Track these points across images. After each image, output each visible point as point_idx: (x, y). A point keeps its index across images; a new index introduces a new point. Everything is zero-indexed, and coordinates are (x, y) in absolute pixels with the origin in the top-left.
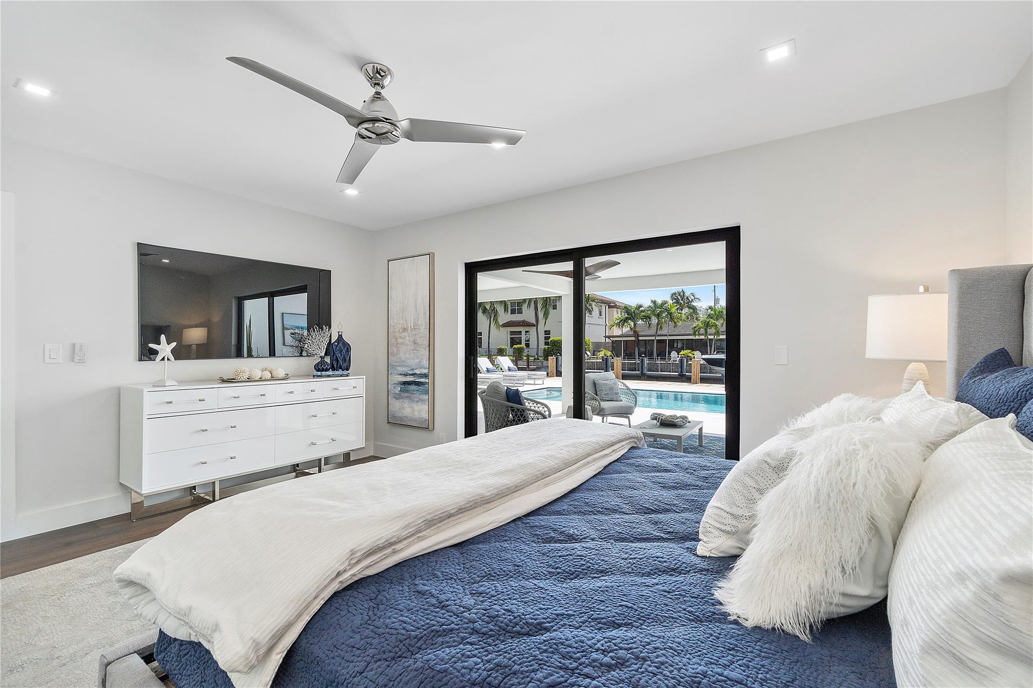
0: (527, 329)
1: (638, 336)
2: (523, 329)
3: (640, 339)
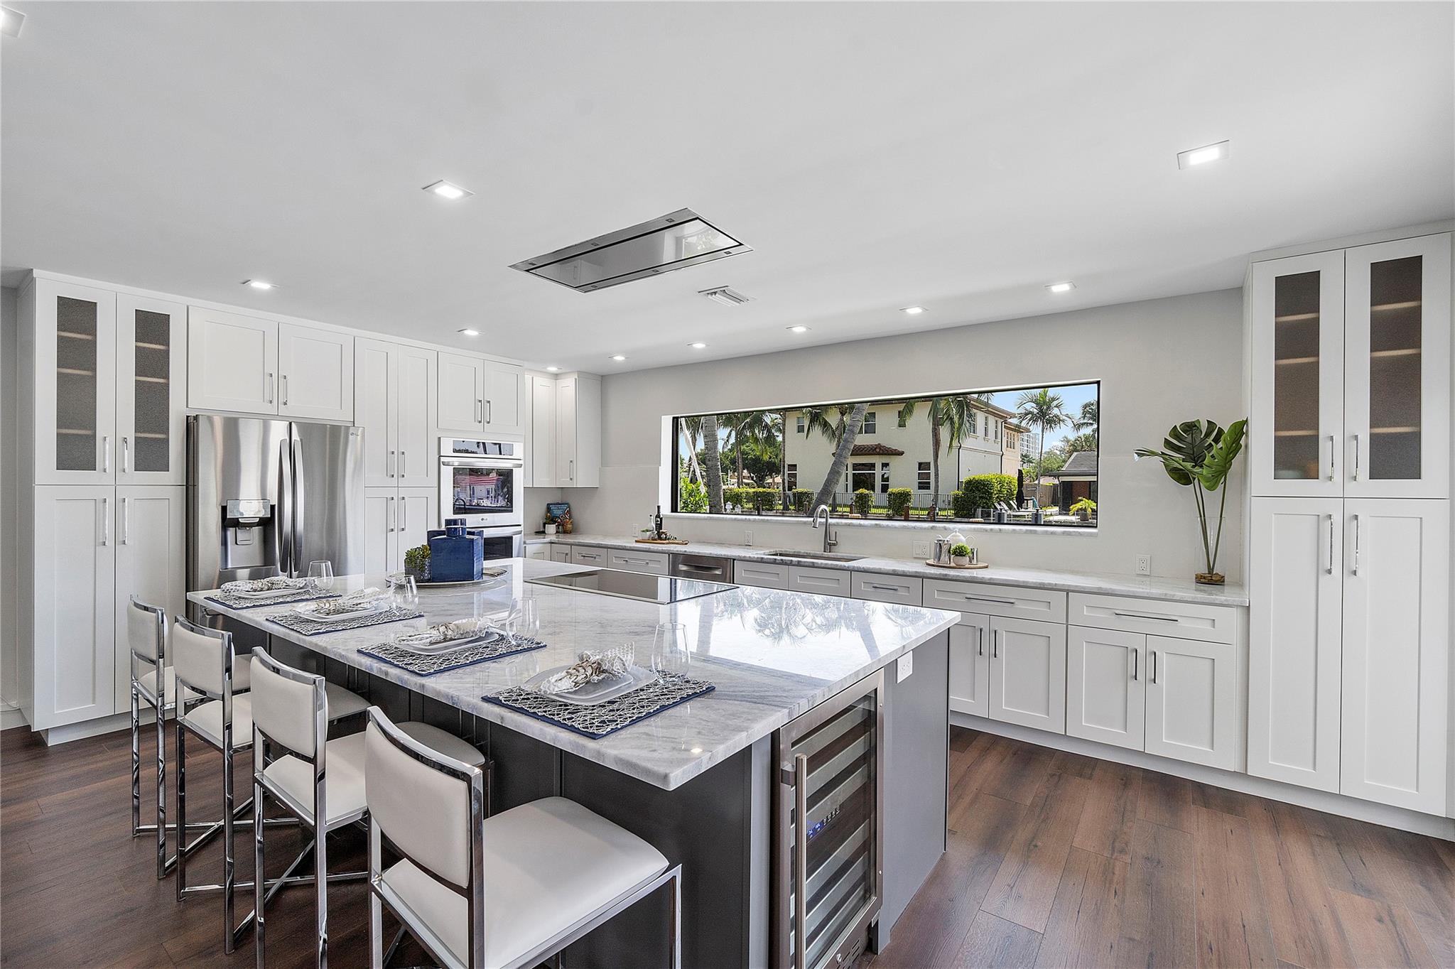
0: (885, 459)
2: (878, 461)
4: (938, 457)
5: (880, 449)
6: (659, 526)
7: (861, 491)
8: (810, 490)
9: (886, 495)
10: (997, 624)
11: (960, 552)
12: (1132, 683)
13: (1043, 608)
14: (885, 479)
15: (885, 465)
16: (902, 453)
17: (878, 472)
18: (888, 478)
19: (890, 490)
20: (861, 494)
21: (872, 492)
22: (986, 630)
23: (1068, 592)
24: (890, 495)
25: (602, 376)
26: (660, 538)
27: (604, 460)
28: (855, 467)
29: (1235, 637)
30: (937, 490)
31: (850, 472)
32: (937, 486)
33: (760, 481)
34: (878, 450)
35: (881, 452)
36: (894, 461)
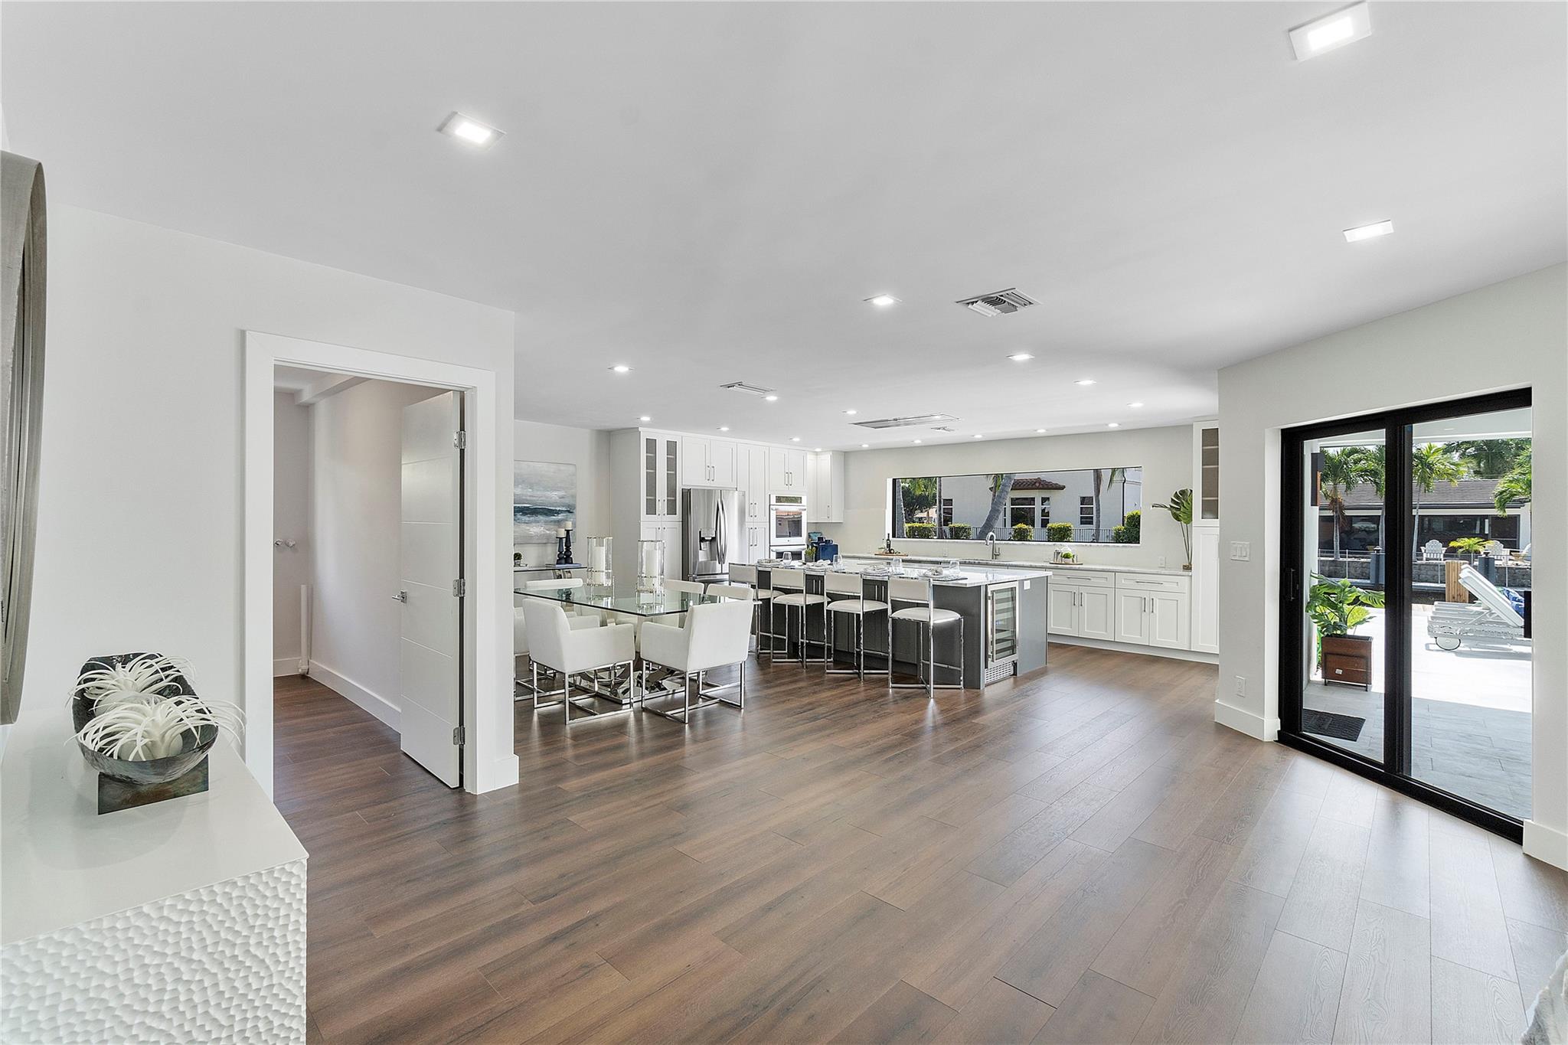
0: (1045, 494)
1: (1342, 508)
2: (1038, 495)
3: (1348, 513)
4: (1099, 491)
5: (1040, 483)
6: (889, 546)
7: (1020, 525)
8: (968, 526)
9: (1046, 530)
10: (1082, 590)
11: (1067, 556)
12: (1144, 614)
13: (1104, 581)
14: (1045, 513)
15: (1044, 500)
16: (1063, 488)
17: (1038, 507)
18: (1048, 512)
19: (1049, 525)
20: (1020, 529)
21: (1031, 527)
22: (1077, 593)
23: (1115, 572)
24: (1049, 530)
25: (845, 452)
26: (891, 553)
27: (846, 504)
28: (1014, 501)
29: (1187, 590)
30: (1098, 526)
31: (1009, 507)
32: (1098, 522)
33: (909, 515)
34: (1037, 485)
35: (1041, 486)
36: (1054, 496)
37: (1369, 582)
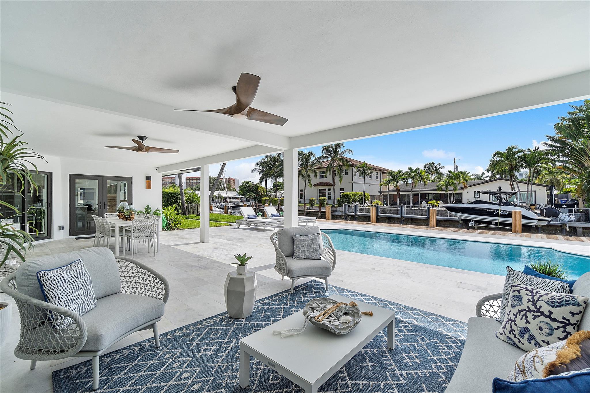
0: (329, 187)
1: (399, 191)
3: (401, 193)
17: (327, 192)
28: (320, 190)
34: (326, 184)
36: (332, 188)
37: (426, 217)
